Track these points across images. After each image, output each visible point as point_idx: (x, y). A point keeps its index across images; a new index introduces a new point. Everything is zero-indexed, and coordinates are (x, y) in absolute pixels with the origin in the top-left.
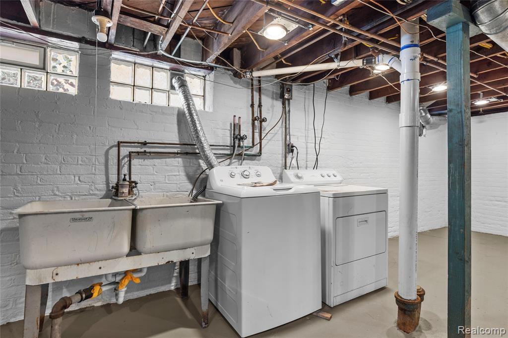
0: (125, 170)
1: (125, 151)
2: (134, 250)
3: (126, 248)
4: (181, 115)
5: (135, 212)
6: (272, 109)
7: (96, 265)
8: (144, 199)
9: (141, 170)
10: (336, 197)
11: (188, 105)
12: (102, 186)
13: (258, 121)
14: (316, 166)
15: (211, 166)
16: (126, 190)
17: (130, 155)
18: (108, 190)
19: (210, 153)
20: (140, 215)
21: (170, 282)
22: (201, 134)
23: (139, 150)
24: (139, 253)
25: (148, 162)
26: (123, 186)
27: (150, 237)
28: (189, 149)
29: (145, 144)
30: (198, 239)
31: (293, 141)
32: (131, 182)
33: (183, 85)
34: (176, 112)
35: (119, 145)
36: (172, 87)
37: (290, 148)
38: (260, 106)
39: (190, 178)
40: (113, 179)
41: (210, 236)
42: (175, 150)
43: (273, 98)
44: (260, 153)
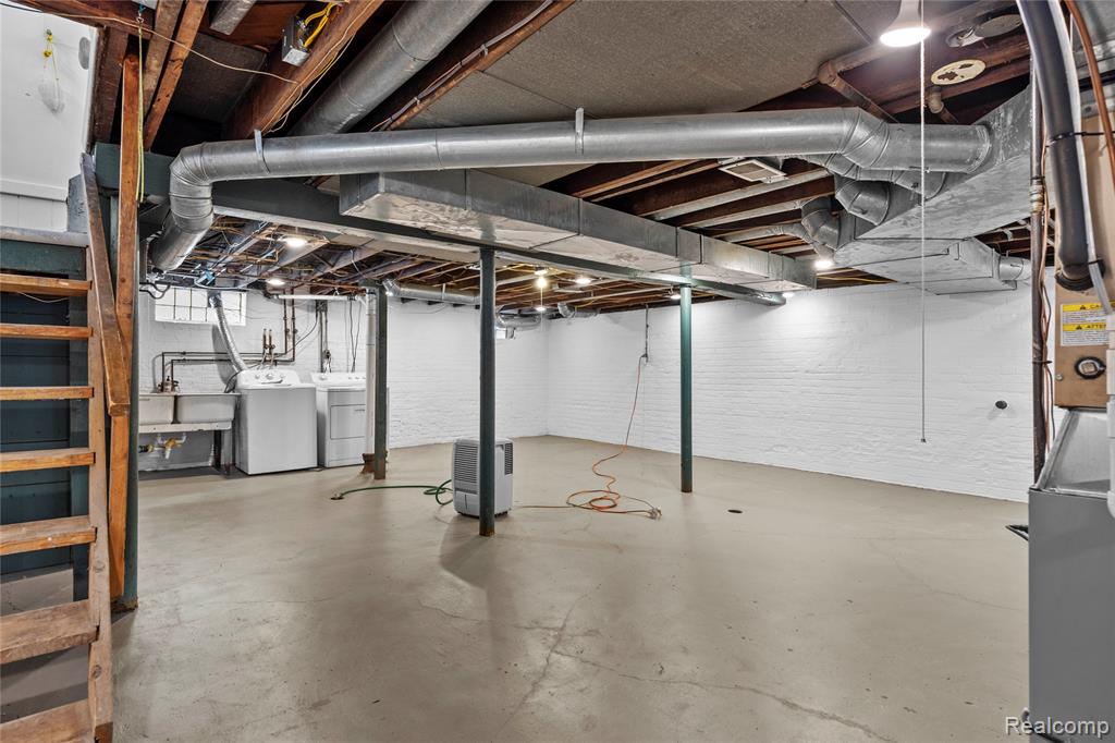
0: (168, 373)
1: (168, 359)
2: (176, 421)
3: (171, 419)
4: (215, 329)
5: (176, 397)
6: (306, 322)
7: (153, 427)
8: (182, 390)
9: (182, 373)
10: (330, 392)
11: (221, 323)
12: (151, 385)
13: (291, 333)
14: (353, 371)
15: (241, 370)
16: (169, 387)
17: (172, 361)
18: (155, 388)
19: (239, 360)
20: (180, 399)
21: (207, 460)
22: (232, 345)
23: (179, 358)
24: (179, 423)
25: (187, 367)
26: (167, 384)
27: (187, 412)
28: (223, 357)
29: (184, 353)
30: (221, 417)
31: (330, 348)
32: (173, 382)
33: (218, 305)
34: (211, 328)
35: (163, 355)
36: (209, 305)
37: (326, 355)
38: (293, 319)
39: (224, 380)
40: (159, 381)
41: (231, 416)
42: (211, 358)
43: (308, 311)
44: (293, 359)
